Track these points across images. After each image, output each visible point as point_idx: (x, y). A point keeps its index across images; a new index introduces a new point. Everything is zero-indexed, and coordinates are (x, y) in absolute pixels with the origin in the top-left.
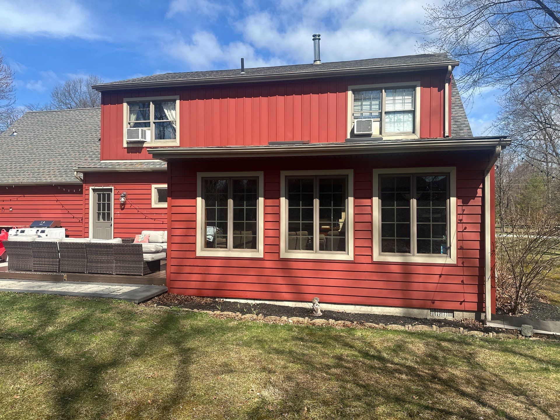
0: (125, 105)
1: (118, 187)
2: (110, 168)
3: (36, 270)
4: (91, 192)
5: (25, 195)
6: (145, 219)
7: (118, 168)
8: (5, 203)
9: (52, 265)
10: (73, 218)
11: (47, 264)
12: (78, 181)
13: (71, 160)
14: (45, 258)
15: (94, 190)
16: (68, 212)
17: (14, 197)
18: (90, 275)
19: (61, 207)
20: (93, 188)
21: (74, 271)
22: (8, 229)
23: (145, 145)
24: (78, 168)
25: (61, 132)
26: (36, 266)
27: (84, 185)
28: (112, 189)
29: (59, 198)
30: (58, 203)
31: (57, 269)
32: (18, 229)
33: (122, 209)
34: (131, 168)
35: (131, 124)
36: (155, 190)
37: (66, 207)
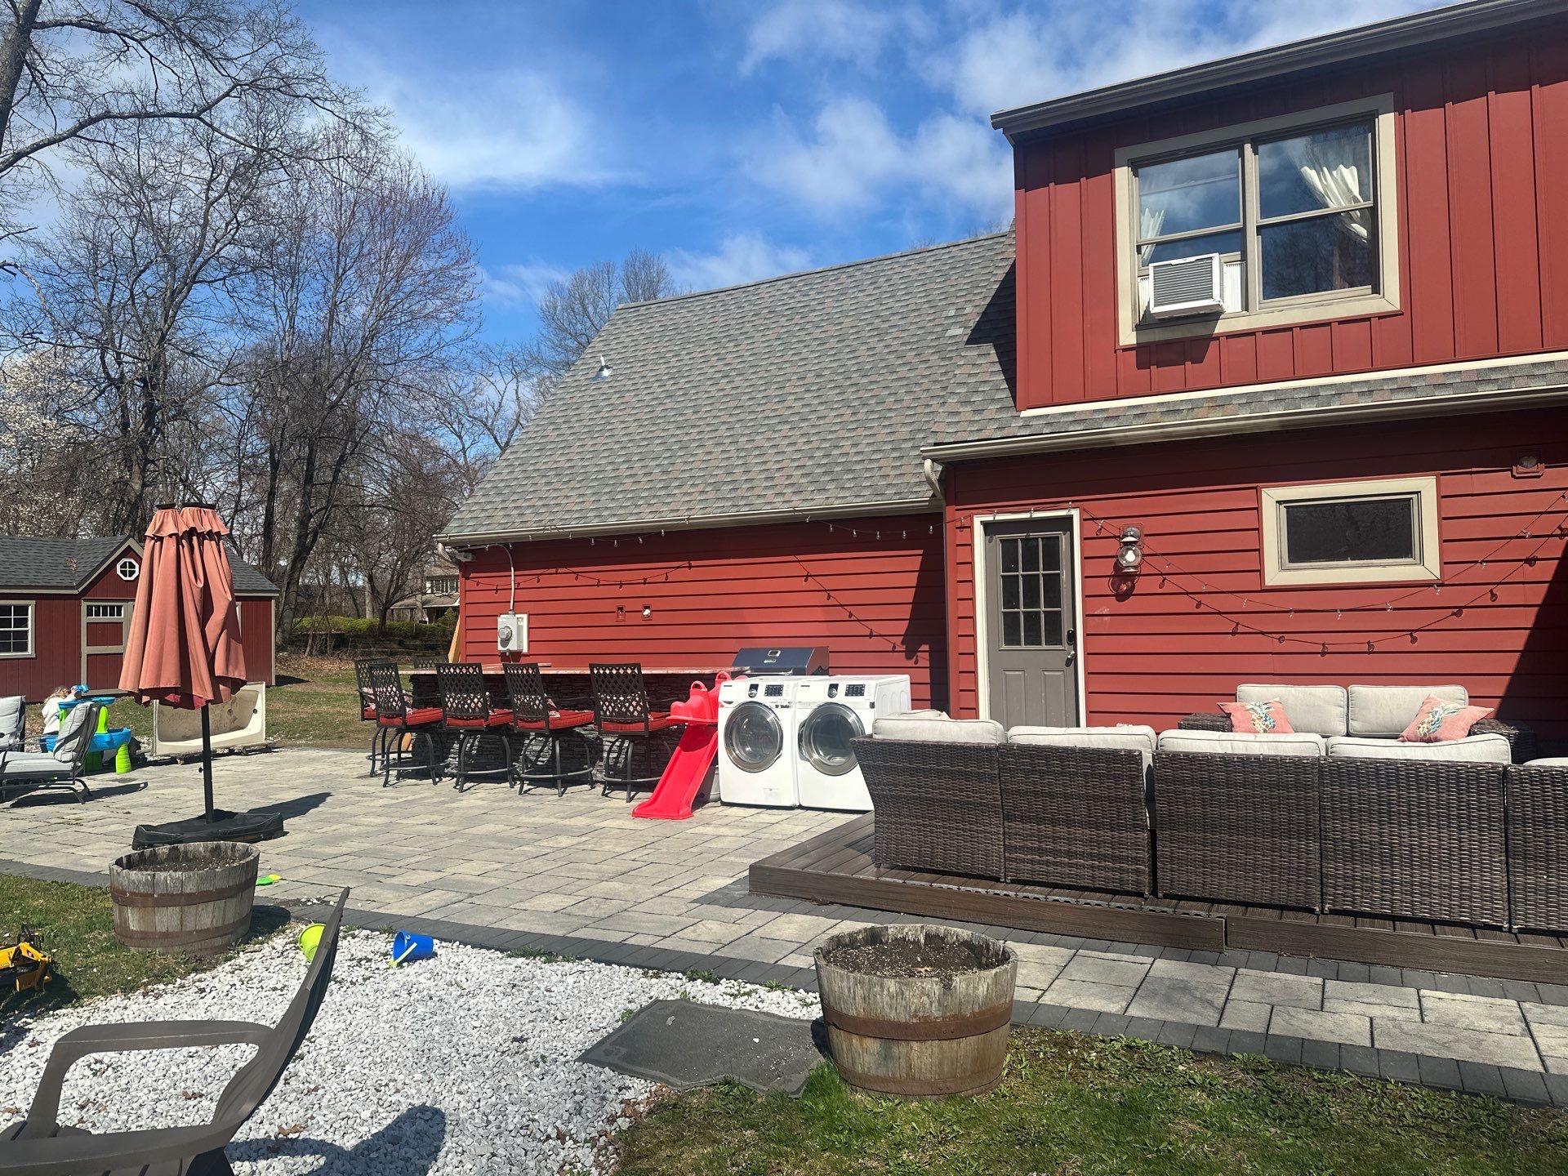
0: (1122, 174)
1: (1103, 506)
3: (1025, 877)
4: (978, 530)
5: (693, 563)
6: (1233, 634)
7: (1114, 431)
8: (626, 591)
9: (1114, 858)
10: (871, 636)
12: (924, 495)
14: (1069, 823)
15: (985, 525)
16: (851, 615)
17: (633, 572)
18: (1345, 923)
19: (821, 598)
20: (989, 518)
23: (1221, 327)
24: (936, 444)
26: (1023, 861)
27: (950, 512)
28: (1070, 518)
29: (814, 568)
30: (812, 584)
32: (754, 680)
33: (1122, 597)
35: (1144, 249)
36: (1278, 511)
37: (843, 598)
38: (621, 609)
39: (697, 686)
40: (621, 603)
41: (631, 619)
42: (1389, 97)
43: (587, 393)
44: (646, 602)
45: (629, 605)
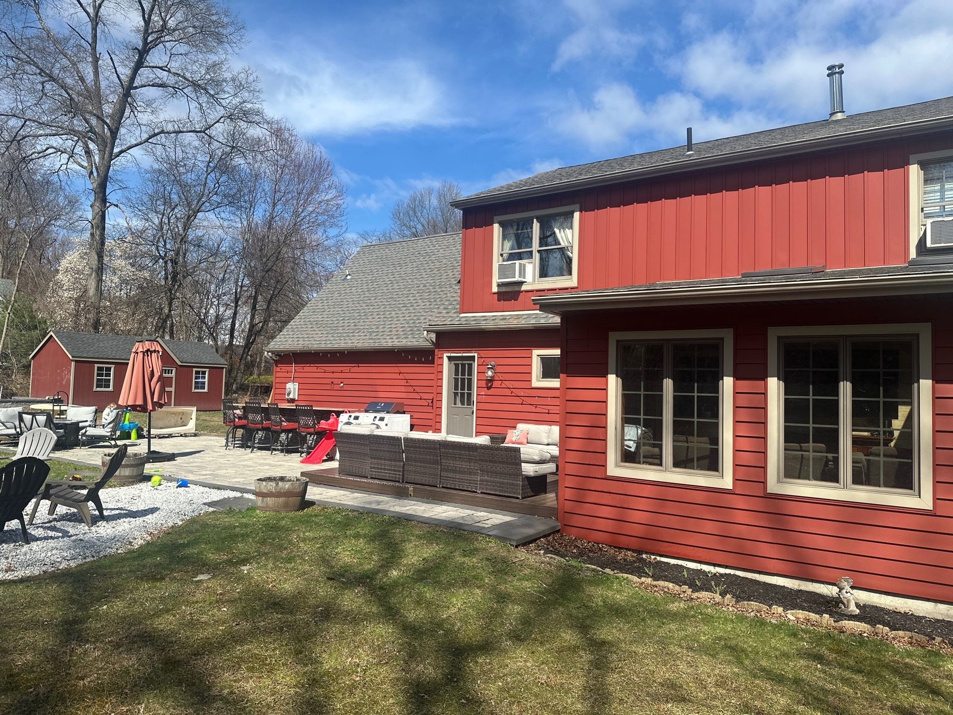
0: (496, 226)
1: (484, 354)
2: (473, 325)
3: (373, 476)
4: (446, 360)
5: (360, 365)
6: (522, 404)
7: (484, 325)
8: (335, 375)
9: (394, 470)
10: (421, 399)
11: (387, 470)
12: (427, 344)
13: (419, 312)
14: (385, 460)
15: (450, 358)
16: (414, 390)
17: (345, 367)
18: (444, 490)
19: (404, 383)
20: (449, 355)
21: (423, 482)
22: (338, 414)
23: (524, 288)
24: (430, 325)
25: (406, 272)
26: (373, 471)
27: (436, 350)
28: (474, 356)
29: (403, 370)
30: (401, 376)
31: (401, 477)
32: (350, 414)
33: (489, 388)
34: (502, 325)
35: (504, 255)
36: (537, 358)
37: (412, 383)
38: (332, 383)
39: (333, 415)
40: (333, 380)
41: (336, 387)
42: (578, 206)
43: (338, 286)
44: (342, 380)
45: (336, 381)
